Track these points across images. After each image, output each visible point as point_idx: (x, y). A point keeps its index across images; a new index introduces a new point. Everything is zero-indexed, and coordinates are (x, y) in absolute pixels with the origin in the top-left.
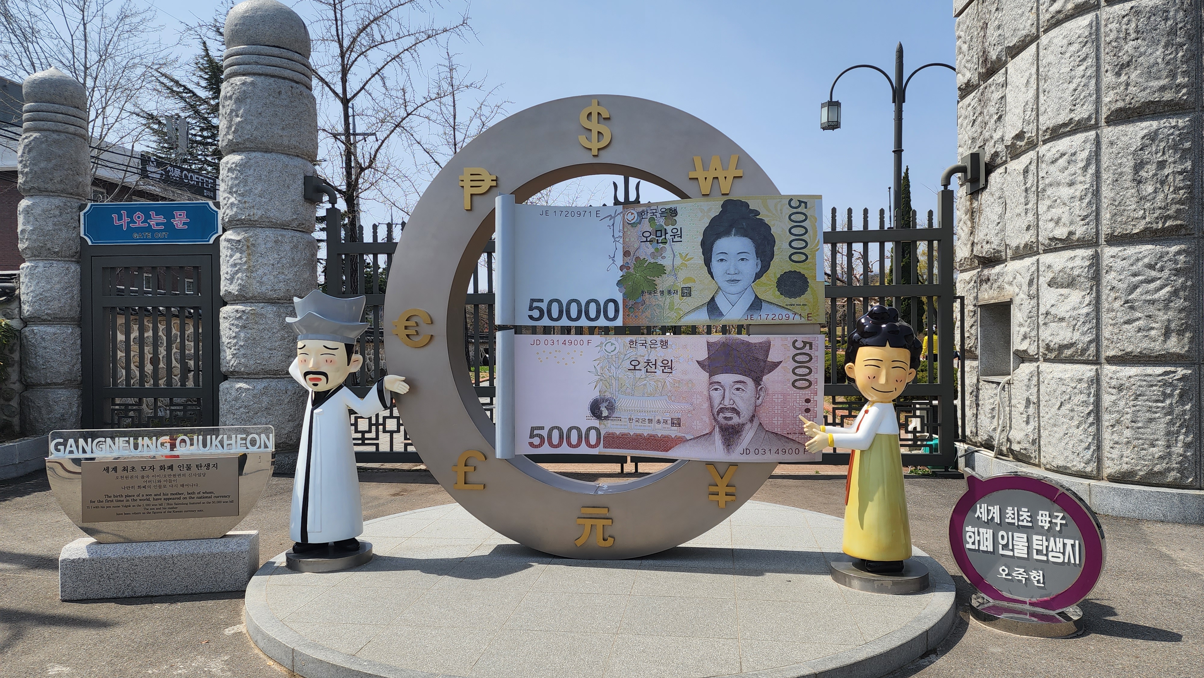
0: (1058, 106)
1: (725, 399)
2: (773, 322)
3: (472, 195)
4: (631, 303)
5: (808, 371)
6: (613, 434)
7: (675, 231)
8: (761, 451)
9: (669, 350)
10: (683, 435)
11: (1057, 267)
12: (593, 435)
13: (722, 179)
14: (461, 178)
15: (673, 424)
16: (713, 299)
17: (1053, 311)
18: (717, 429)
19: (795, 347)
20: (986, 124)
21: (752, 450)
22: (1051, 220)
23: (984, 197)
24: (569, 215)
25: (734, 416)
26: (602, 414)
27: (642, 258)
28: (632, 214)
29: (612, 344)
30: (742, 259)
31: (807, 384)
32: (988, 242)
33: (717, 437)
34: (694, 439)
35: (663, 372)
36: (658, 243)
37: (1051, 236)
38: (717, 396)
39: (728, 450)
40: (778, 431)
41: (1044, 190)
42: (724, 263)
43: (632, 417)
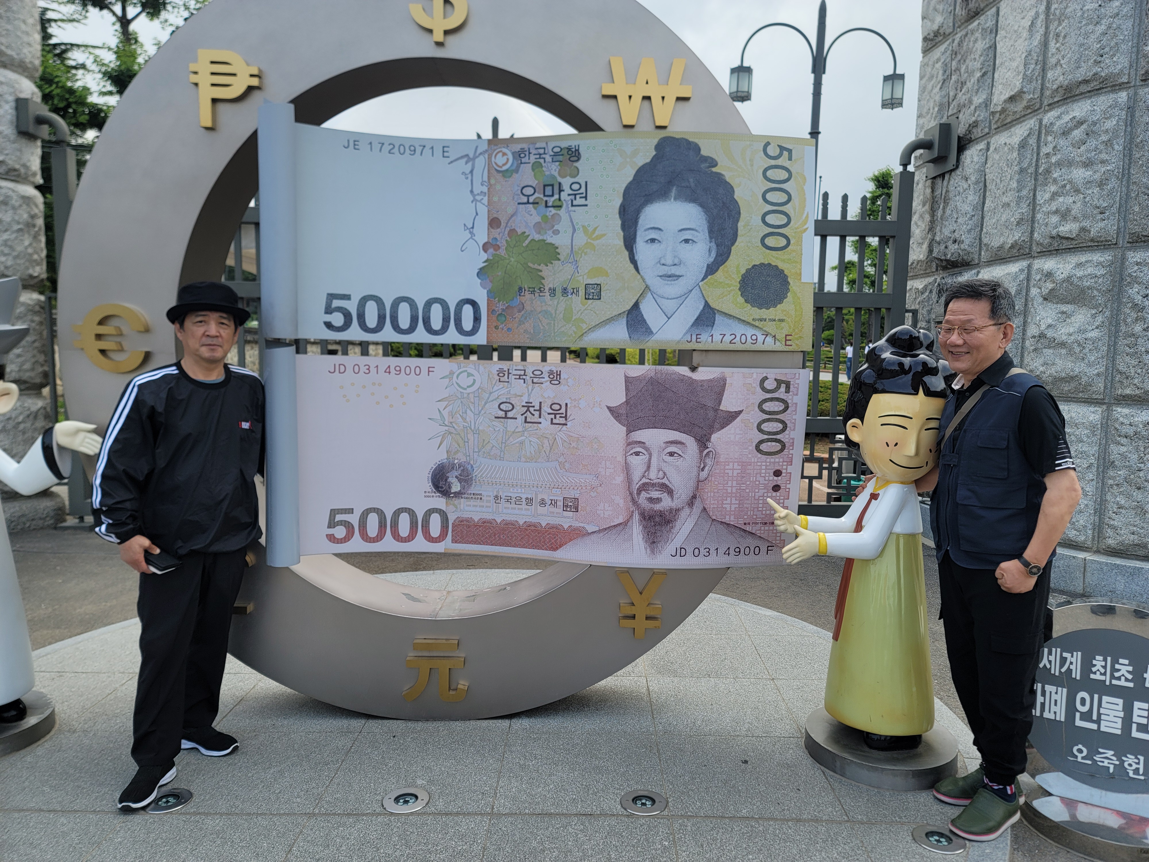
0: (1077, 56)
1: (652, 469)
2: (732, 347)
3: (214, 101)
4: (500, 306)
5: (780, 426)
6: (467, 520)
7: (576, 187)
8: (703, 552)
9: (563, 388)
10: (582, 525)
11: (1060, 276)
12: (435, 521)
13: (656, 100)
14: (193, 67)
15: (565, 507)
16: (636, 305)
17: (1050, 334)
18: (636, 517)
19: (763, 389)
20: (963, 84)
21: (690, 551)
22: (1056, 212)
23: (955, 182)
24: (396, 150)
25: (665, 496)
26: (450, 487)
27: (519, 231)
28: (504, 154)
29: (469, 375)
30: (687, 241)
31: (778, 446)
32: (955, 241)
33: (637, 530)
34: (600, 531)
35: (552, 423)
36: (546, 206)
37: (1054, 233)
38: (637, 463)
39: (653, 552)
40: (730, 519)
41: (1048, 171)
42: (656, 245)
43: (501, 494)
